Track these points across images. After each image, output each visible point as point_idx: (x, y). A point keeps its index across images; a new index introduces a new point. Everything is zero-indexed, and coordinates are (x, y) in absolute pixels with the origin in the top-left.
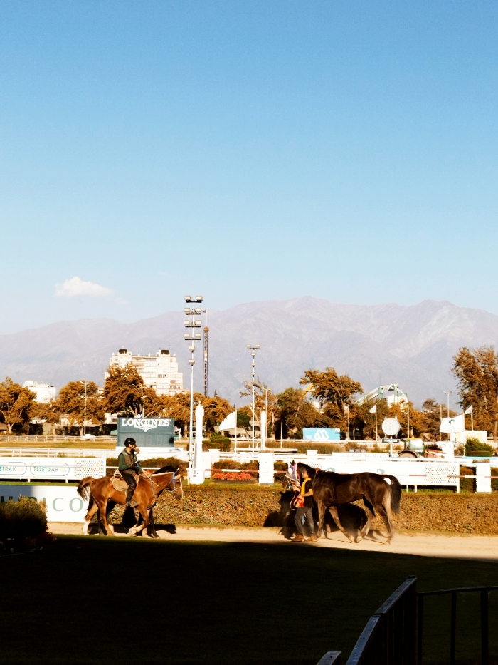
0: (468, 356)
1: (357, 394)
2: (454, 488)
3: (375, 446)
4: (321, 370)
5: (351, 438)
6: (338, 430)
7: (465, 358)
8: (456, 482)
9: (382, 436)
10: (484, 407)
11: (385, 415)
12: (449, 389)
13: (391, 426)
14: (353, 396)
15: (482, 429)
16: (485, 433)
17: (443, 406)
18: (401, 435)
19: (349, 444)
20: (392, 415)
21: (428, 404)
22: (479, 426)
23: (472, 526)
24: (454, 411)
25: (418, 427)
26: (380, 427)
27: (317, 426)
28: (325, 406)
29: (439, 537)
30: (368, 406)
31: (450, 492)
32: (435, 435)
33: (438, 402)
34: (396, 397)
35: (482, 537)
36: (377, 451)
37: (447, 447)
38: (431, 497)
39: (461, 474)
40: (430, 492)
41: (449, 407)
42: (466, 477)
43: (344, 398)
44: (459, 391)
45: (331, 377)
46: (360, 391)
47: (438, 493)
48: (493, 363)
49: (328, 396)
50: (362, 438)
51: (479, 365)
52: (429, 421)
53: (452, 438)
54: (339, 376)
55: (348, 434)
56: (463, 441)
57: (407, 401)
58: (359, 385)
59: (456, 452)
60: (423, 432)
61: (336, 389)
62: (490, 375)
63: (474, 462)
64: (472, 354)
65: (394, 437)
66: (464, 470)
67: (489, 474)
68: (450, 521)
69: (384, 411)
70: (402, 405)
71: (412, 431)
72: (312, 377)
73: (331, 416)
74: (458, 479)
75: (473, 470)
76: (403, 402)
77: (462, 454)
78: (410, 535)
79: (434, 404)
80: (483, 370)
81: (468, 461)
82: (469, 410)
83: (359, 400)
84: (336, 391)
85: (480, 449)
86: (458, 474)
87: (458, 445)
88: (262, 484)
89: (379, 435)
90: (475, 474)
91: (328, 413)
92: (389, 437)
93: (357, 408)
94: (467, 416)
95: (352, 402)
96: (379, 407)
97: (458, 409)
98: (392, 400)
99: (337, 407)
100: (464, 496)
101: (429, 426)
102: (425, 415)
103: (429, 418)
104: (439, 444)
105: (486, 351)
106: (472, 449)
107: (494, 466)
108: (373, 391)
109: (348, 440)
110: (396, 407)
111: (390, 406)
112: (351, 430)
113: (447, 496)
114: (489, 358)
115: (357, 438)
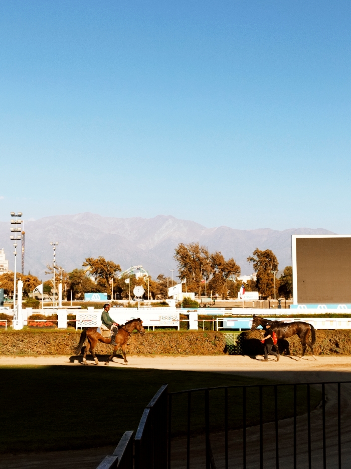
0: (184, 249)
1: (118, 272)
2: (176, 328)
3: (129, 303)
4: (95, 257)
5: (114, 299)
6: (106, 294)
7: (182, 250)
8: (178, 324)
9: (133, 297)
10: (193, 279)
11: (134, 284)
12: (172, 268)
13: (139, 291)
14: (115, 273)
15: (191, 291)
16: (194, 294)
17: (169, 278)
18: (145, 297)
19: (113, 302)
20: (139, 284)
21: (160, 277)
22: (190, 290)
23: (187, 351)
24: (175, 281)
25: (155, 291)
26: (132, 292)
27: (93, 292)
28: (98, 279)
29: (169, 357)
30: (124, 279)
31: (174, 330)
32: (165, 296)
33: (166, 276)
34: (141, 273)
35: (194, 357)
36: (130, 306)
37: (172, 303)
38: (164, 333)
39: (180, 319)
40: (163, 330)
41: (172, 279)
42: (183, 320)
43: (110, 275)
44: (178, 269)
45: (102, 262)
46: (120, 270)
47: (168, 331)
48: (198, 253)
49: (100, 273)
50: (121, 298)
51: (190, 253)
52: (161, 287)
53: (174, 298)
54: (106, 261)
55: (112, 296)
56: (181, 299)
57: (148, 276)
58: (119, 266)
59: (176, 306)
60: (157, 294)
61: (105, 269)
62: (197, 259)
63: (188, 312)
64: (186, 247)
65: (140, 298)
66: (182, 317)
67: (197, 319)
68: (175, 348)
69: (135, 282)
70: (145, 278)
71: (151, 294)
72: (90, 262)
73: (101, 285)
74: (179, 322)
75: (188, 317)
76: (145, 276)
77: (180, 306)
78: (152, 357)
79: (164, 277)
80: (192, 256)
81: (184, 311)
82: (185, 281)
83: (119, 275)
84: (105, 270)
85: (191, 304)
86: (179, 319)
87: (177, 301)
88: (60, 328)
89: (131, 296)
90: (188, 319)
91: (100, 284)
92: (137, 298)
93: (118, 281)
94: (183, 284)
95: (115, 277)
96: (131, 280)
97: (178, 280)
98: (138, 275)
99: (105, 280)
100: (183, 333)
101: (161, 291)
102: (159, 284)
103: (161, 285)
104: (167, 301)
105: (194, 245)
106: (187, 304)
107: (199, 314)
108: (127, 270)
109: (112, 300)
110: (141, 279)
111: (138, 279)
112: (114, 294)
113: (173, 333)
114: (196, 249)
115: (118, 299)
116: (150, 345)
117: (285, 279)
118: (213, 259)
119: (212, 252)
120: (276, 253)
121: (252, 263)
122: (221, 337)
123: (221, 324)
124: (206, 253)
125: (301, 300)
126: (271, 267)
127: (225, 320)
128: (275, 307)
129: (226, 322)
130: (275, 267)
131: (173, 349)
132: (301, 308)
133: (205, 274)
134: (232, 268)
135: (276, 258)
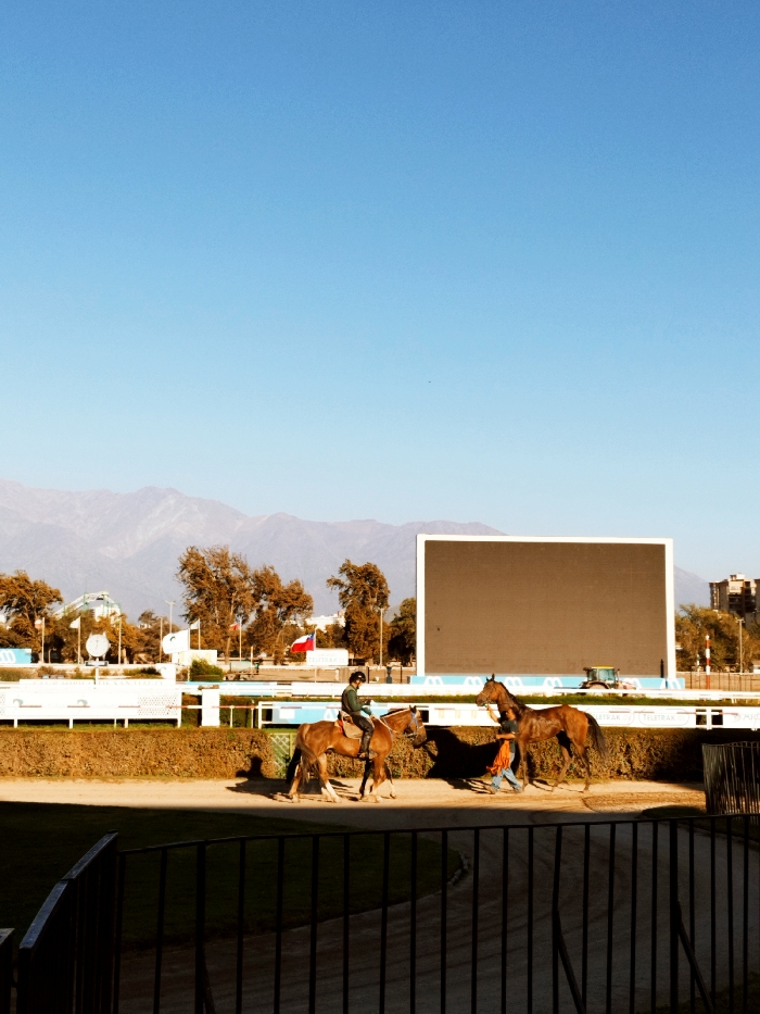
0: (198, 558)
1: (55, 605)
2: (173, 722)
3: (77, 670)
4: (8, 573)
5: (46, 661)
6: (29, 651)
7: (193, 560)
8: (177, 715)
9: (86, 657)
10: (215, 621)
11: (89, 631)
12: (172, 598)
13: (97, 645)
14: (50, 606)
15: (210, 647)
16: (214, 652)
17: (165, 619)
18: (111, 658)
19: (43, 668)
20: (99, 630)
21: (146, 616)
22: (209, 645)
23: (192, 769)
24: (178, 625)
25: (133, 645)
26: (83, 646)
28: (12, 619)
29: (153, 783)
30: (69, 619)
31: (168, 727)
32: (154, 656)
33: (158, 614)
34: (106, 608)
35: (206, 782)
36: (78, 676)
37: (167, 670)
38: (145, 732)
39: (183, 704)
40: (144, 727)
41: (171, 621)
42: (190, 707)
43: (38, 610)
44: (185, 600)
45: (22, 581)
46: (60, 600)
47: (154, 728)
48: (226, 567)
49: (17, 606)
50: (60, 660)
51: (212, 568)
52: (146, 638)
53: (174, 659)
54: (32, 580)
55: (42, 656)
56: (188, 664)
57: (119, 614)
58: (58, 592)
59: (178, 677)
60: (138, 652)
61: (28, 597)
62: (223, 581)
63: (200, 689)
64: (203, 555)
65: (101, 659)
66: (187, 699)
67: (218, 704)
68: (166, 763)
69: (90, 626)
70: (113, 618)
71: (124, 651)
73: (20, 633)
74: (180, 711)
75: (199, 700)
76: (114, 614)
77: (185, 679)
78: (116, 782)
79: (153, 617)
80: (214, 574)
81: (192, 688)
82: (196, 625)
83: (58, 611)
84: (27, 601)
85: (207, 673)
86: (180, 703)
87: (180, 668)
89: (82, 656)
90: (200, 703)
91: (16, 629)
92: (94, 658)
93: (55, 622)
94: (193, 632)
95: (49, 615)
96: (83, 620)
97: (181, 622)
98: (100, 612)
99: (29, 621)
100: (185, 731)
101: (146, 645)
102: (142, 631)
103: (146, 634)
104: (158, 667)
105: (219, 551)
106: (198, 672)
107: (224, 694)
108: (76, 601)
109: (41, 663)
110: (105, 621)
111: (98, 620)
112: (46, 651)
113: (164, 731)
114: (222, 560)
115: (53, 661)
116: (115, 757)
117: (401, 623)
118: (258, 580)
119: (255, 566)
120: (385, 570)
121: (337, 591)
122: (263, 740)
123: (268, 714)
124: (243, 568)
125: (431, 668)
126: (375, 600)
127: (275, 706)
128: (381, 682)
129: (278, 711)
130: (383, 599)
131: (162, 766)
132: (430, 682)
133: (241, 610)
134: (296, 601)
135: (384, 581)
